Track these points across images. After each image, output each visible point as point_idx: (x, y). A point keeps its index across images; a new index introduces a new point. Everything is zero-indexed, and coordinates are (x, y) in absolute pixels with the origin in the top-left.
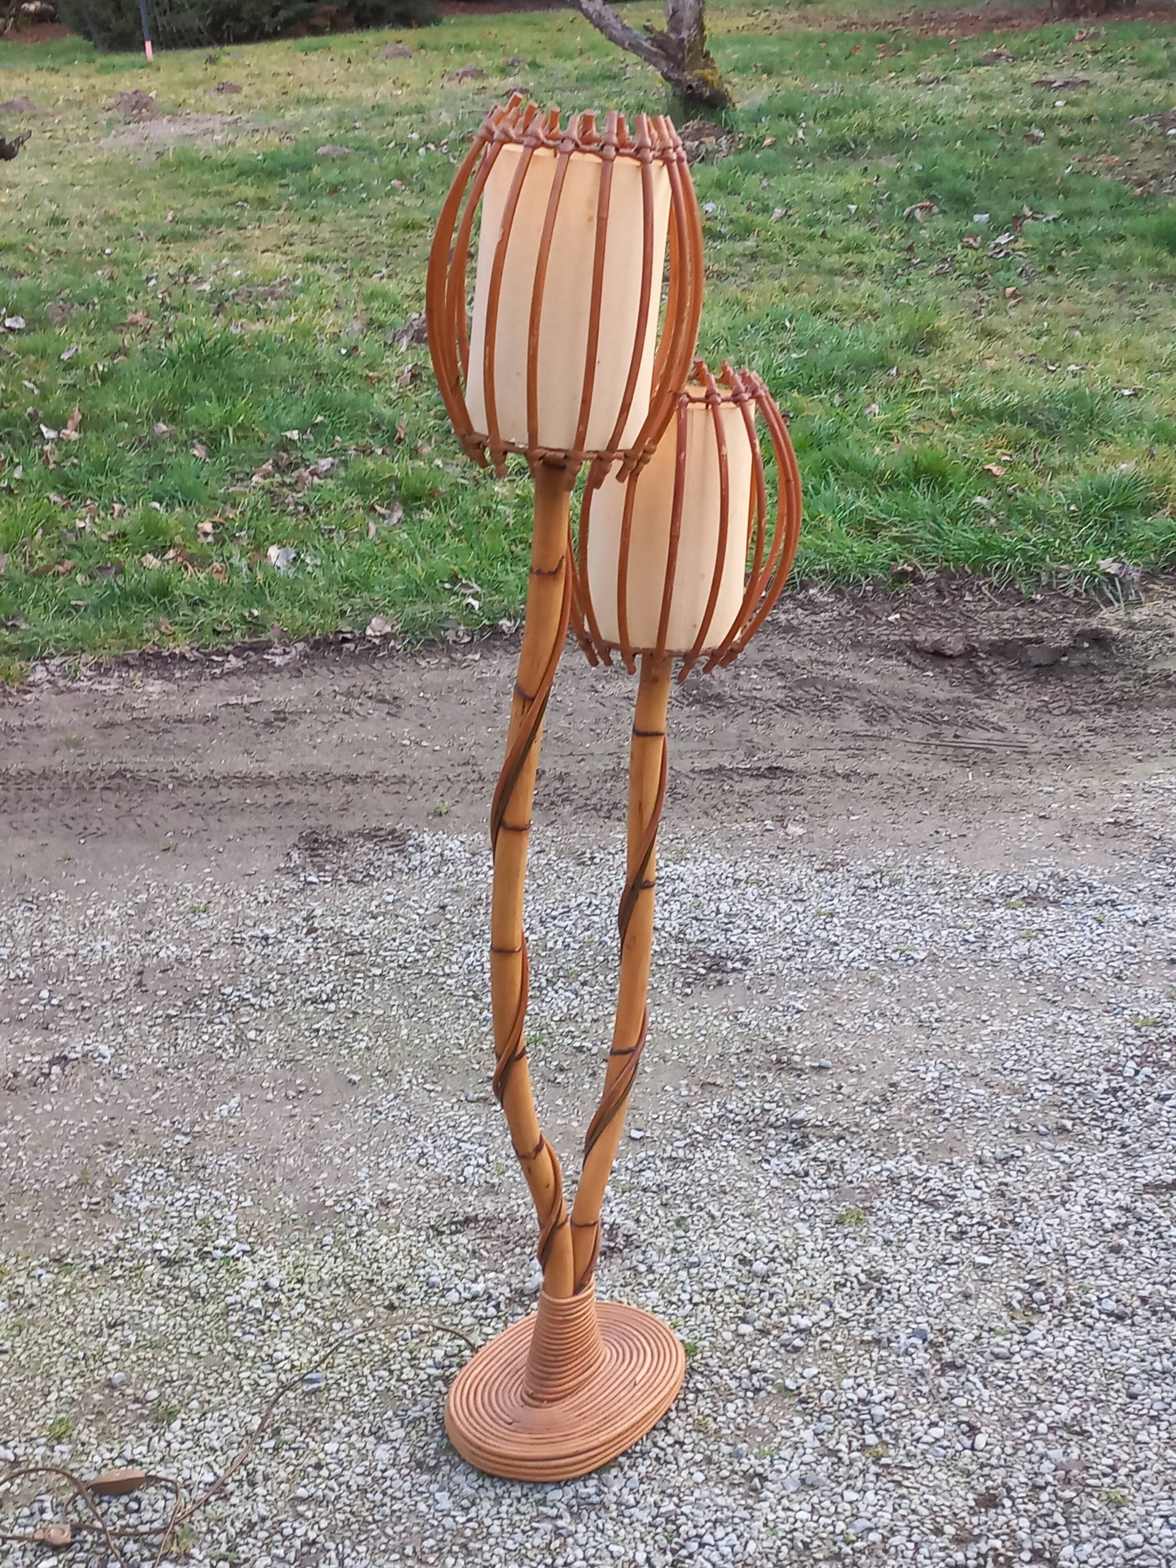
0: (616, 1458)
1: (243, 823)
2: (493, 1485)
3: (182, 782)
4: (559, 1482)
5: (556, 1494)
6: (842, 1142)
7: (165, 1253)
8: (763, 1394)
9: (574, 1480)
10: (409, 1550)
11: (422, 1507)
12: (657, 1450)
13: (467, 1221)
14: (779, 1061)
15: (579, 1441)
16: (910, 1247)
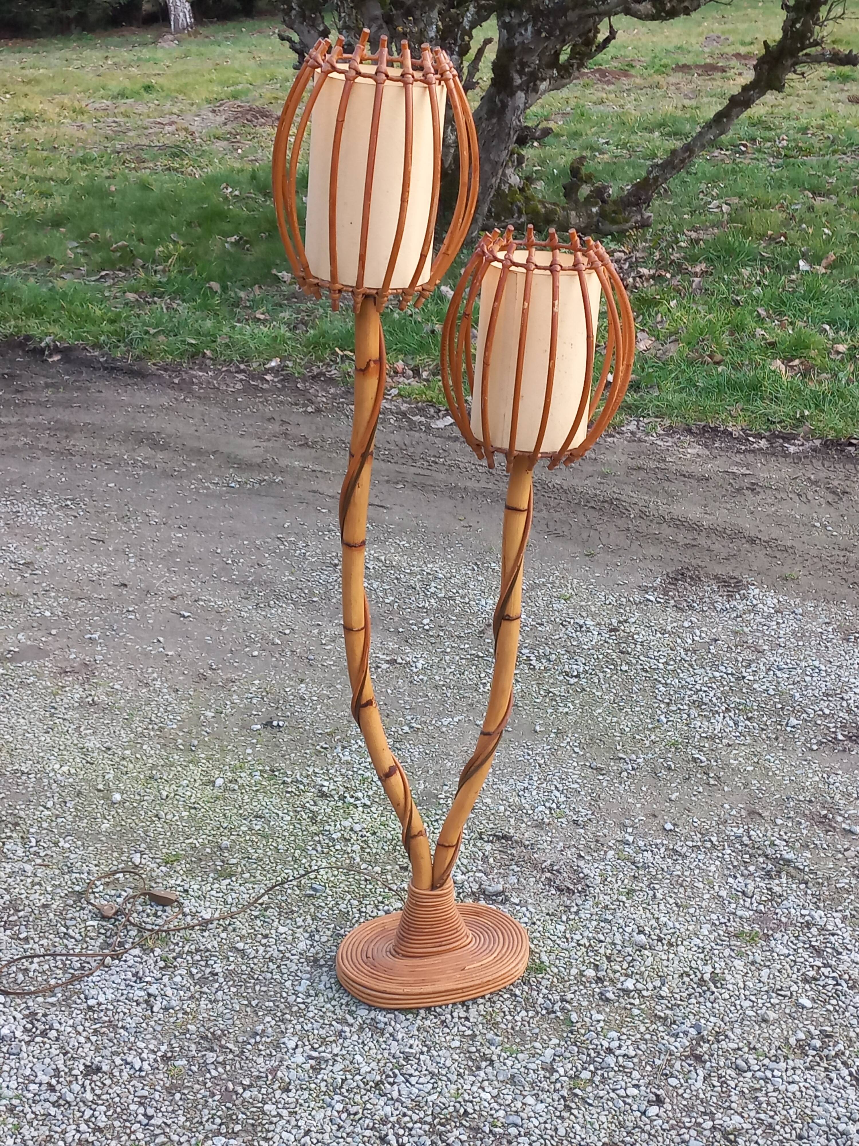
0: (419, 1008)
1: (652, 550)
2: (337, 991)
3: (642, 515)
4: (370, 1006)
5: (363, 1012)
6: (803, 886)
9: (381, 1009)
10: (254, 1003)
11: (288, 984)
12: (449, 1016)
13: (504, 837)
14: (825, 816)
15: (394, 986)
16: (765, 972)
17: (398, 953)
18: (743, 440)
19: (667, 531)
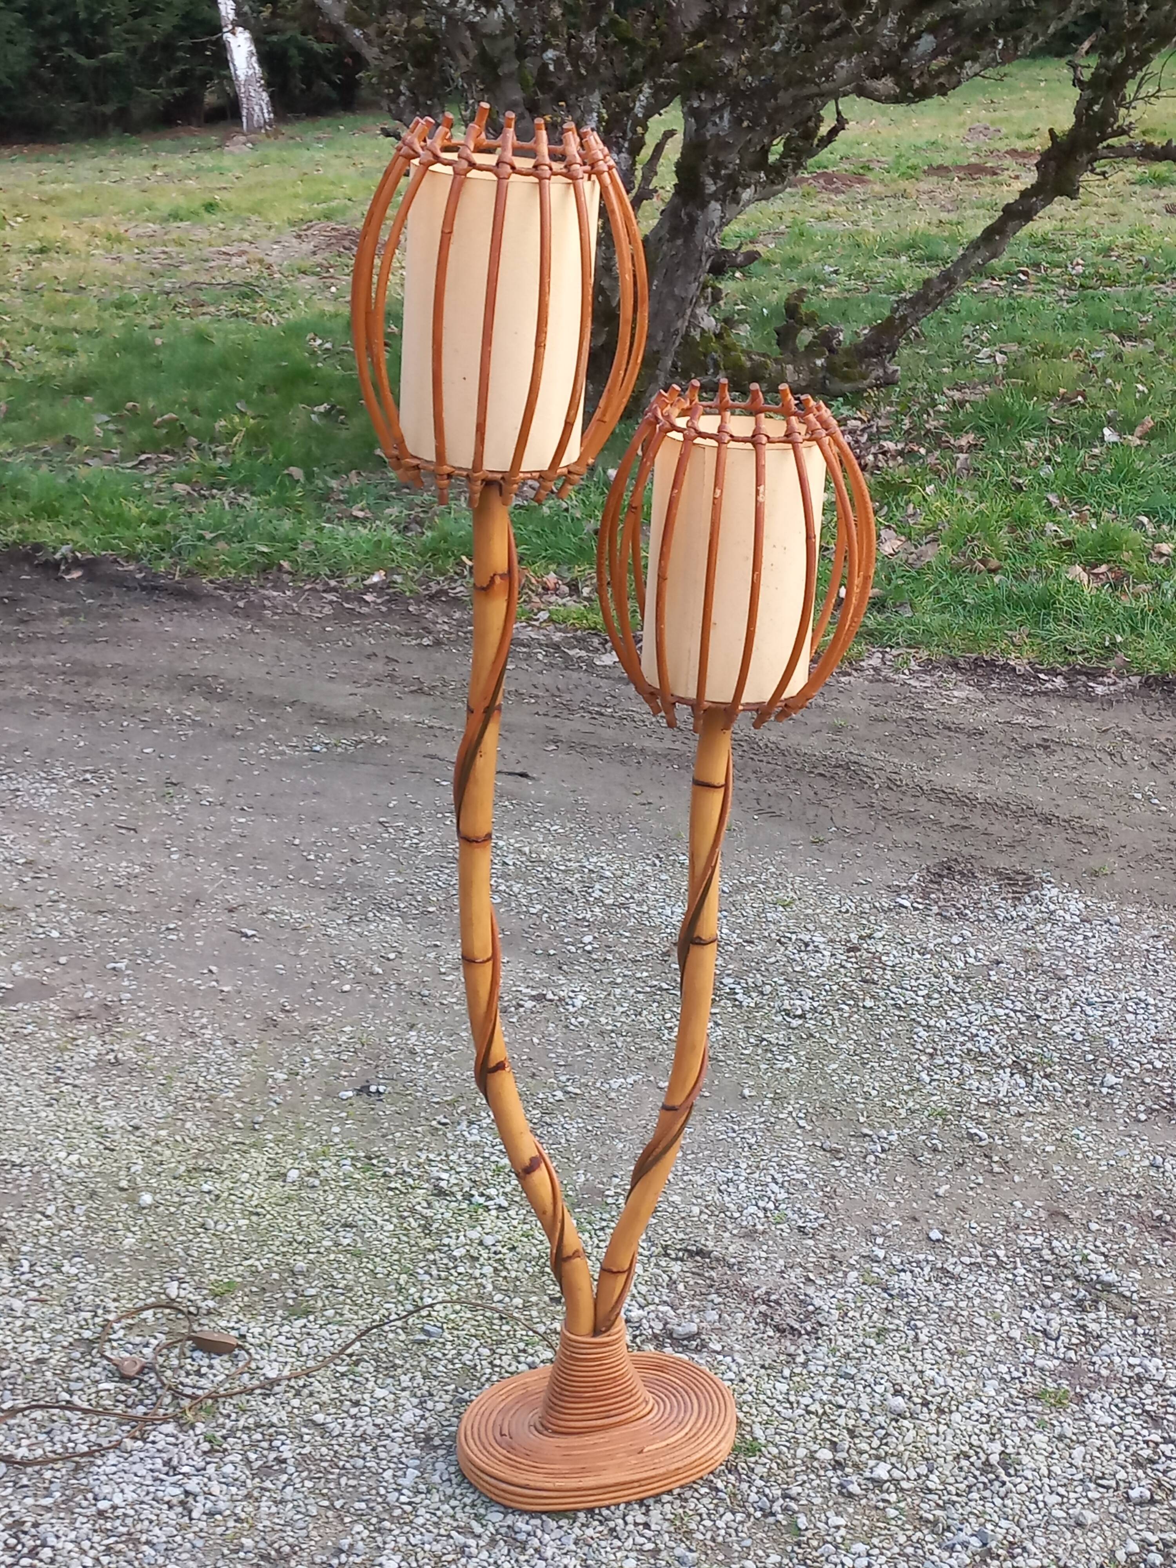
0: (576, 1511)
1: (906, 835)
2: (459, 1485)
3: (891, 784)
4: (506, 1507)
5: (496, 1517)
6: (1130, 1322)
7: (443, 1184)
8: (771, 1520)
9: (522, 1512)
10: (338, 1504)
11: (388, 1475)
12: (621, 1521)
13: (699, 1252)
15: (540, 1477)
16: (1079, 1451)
17: (547, 1429)
18: (1031, 678)
19: (926, 807)
